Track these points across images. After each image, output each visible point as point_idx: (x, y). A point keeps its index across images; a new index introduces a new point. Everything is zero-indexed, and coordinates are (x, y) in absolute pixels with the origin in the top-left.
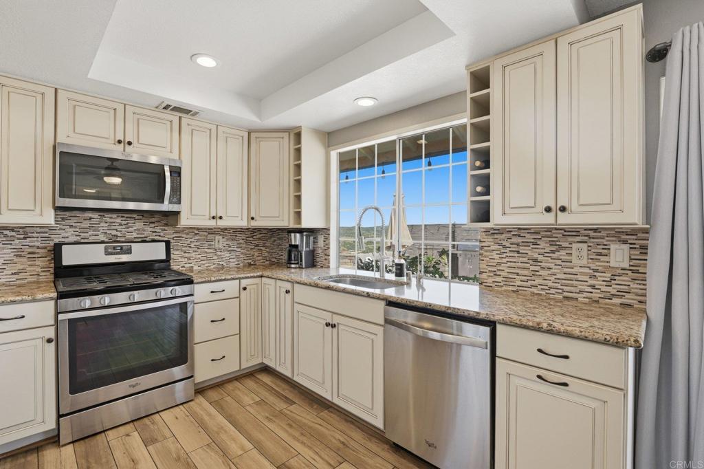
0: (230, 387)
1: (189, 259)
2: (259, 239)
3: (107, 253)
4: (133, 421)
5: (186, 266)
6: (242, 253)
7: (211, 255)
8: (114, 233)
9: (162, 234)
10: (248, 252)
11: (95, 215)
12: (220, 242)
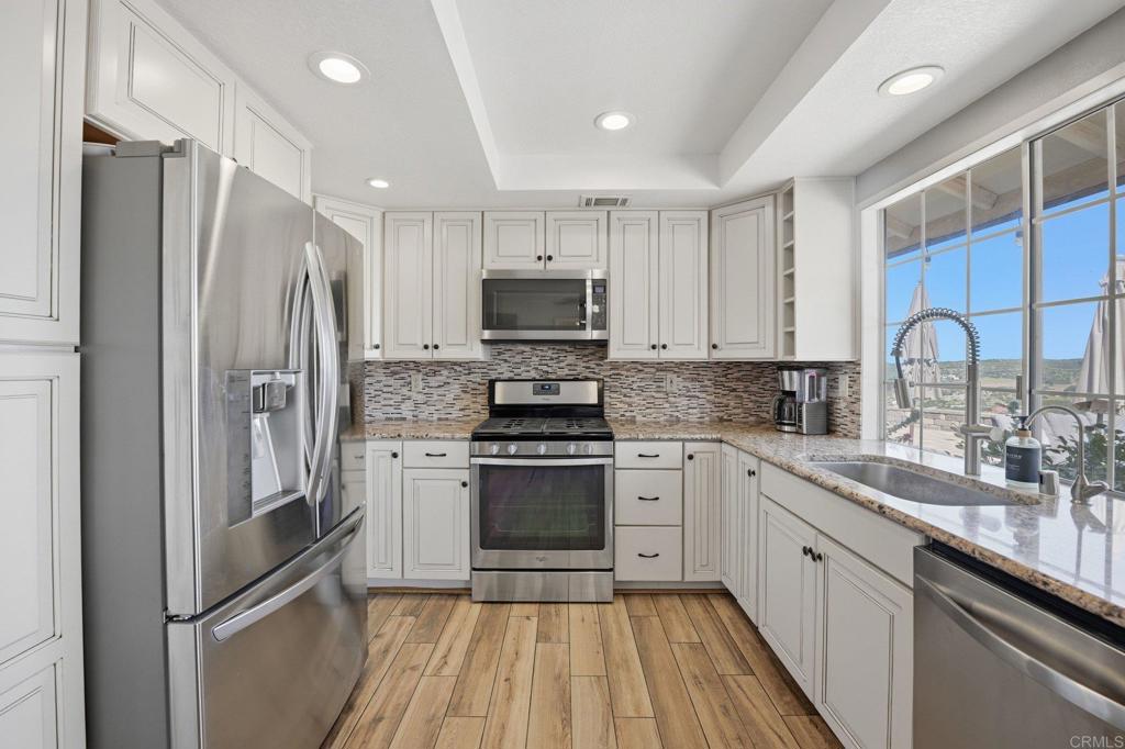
0: (665, 602)
1: (630, 405)
2: (738, 379)
3: (536, 393)
4: (540, 603)
5: (627, 414)
6: (708, 401)
7: (661, 401)
8: (545, 368)
9: (596, 371)
10: (717, 400)
11: (527, 348)
12: (675, 383)
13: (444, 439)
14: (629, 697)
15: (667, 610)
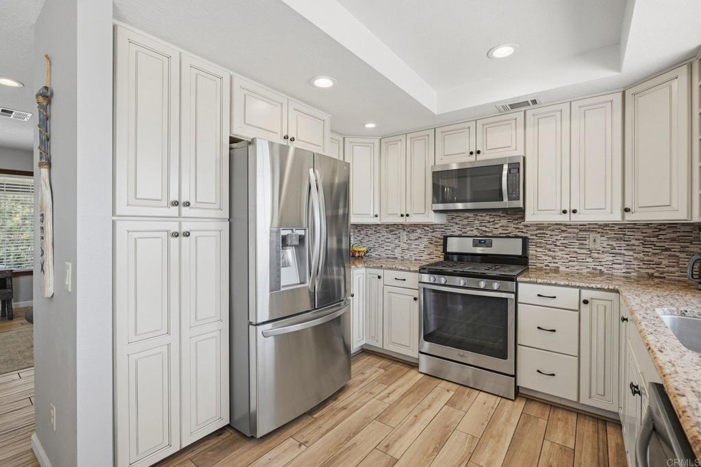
1: (554, 258)
3: (475, 245)
5: (550, 265)
6: (636, 259)
7: (583, 256)
8: (484, 229)
9: (524, 231)
10: (646, 258)
11: (471, 215)
12: (598, 242)
13: (405, 270)
14: (487, 455)
15: (559, 419)
